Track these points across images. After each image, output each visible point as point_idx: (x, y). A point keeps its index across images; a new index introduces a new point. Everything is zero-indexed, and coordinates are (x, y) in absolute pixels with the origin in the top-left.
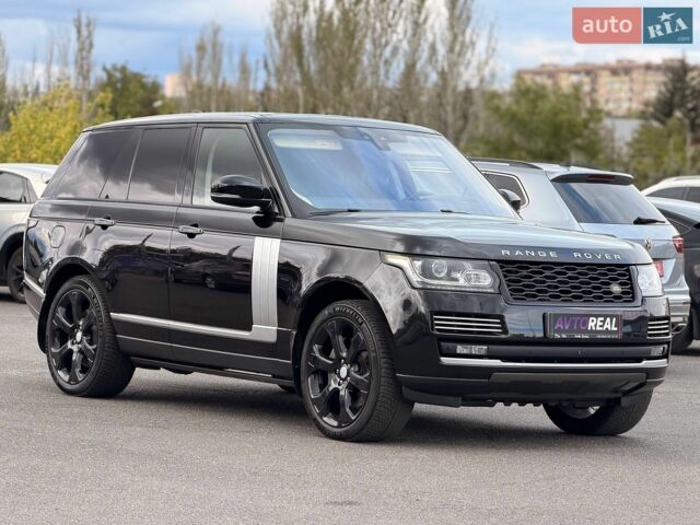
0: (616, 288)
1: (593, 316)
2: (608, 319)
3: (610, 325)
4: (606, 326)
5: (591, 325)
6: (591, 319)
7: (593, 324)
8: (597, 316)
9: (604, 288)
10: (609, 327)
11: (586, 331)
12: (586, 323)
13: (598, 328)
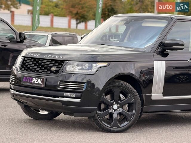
0: (53, 69)
1: (34, 77)
2: (39, 79)
3: (40, 81)
4: (38, 82)
5: (33, 81)
6: (34, 78)
7: (34, 80)
8: (35, 78)
9: (49, 68)
10: (39, 82)
11: (32, 83)
12: (32, 80)
13: (36, 82)
